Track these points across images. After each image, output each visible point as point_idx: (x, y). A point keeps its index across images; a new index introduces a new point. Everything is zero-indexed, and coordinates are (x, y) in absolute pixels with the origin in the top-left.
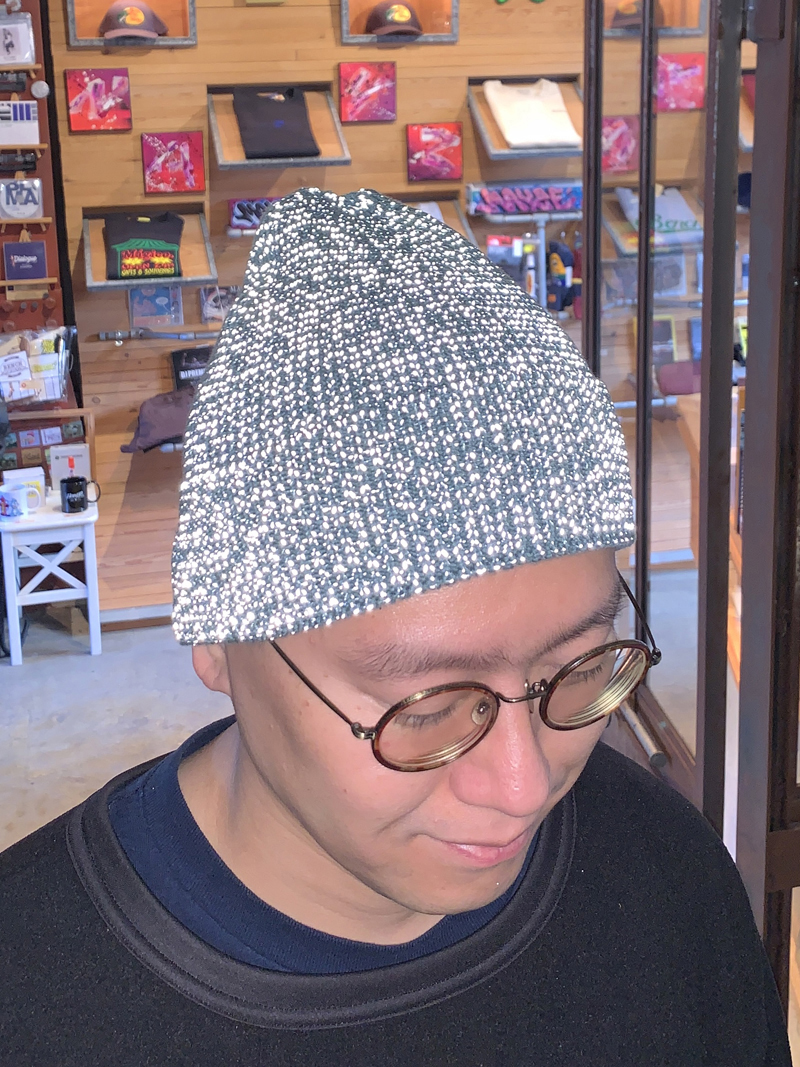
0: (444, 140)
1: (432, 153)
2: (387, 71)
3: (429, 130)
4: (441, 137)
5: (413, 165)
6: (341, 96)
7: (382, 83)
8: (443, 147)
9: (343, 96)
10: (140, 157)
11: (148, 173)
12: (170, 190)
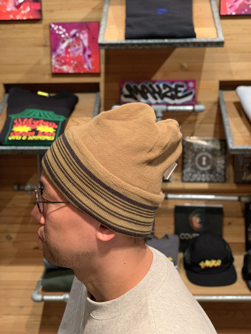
10: (48, 43)
11: (54, 56)
12: (71, 71)
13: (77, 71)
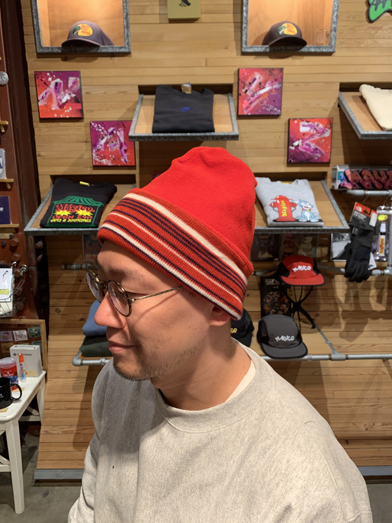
0: (318, 132)
1: (307, 142)
2: (276, 75)
3: (306, 124)
4: (315, 129)
5: (292, 150)
6: (239, 95)
7: (272, 85)
8: (316, 137)
9: (240, 95)
10: (90, 140)
11: (94, 151)
12: (110, 164)
13: (114, 164)
